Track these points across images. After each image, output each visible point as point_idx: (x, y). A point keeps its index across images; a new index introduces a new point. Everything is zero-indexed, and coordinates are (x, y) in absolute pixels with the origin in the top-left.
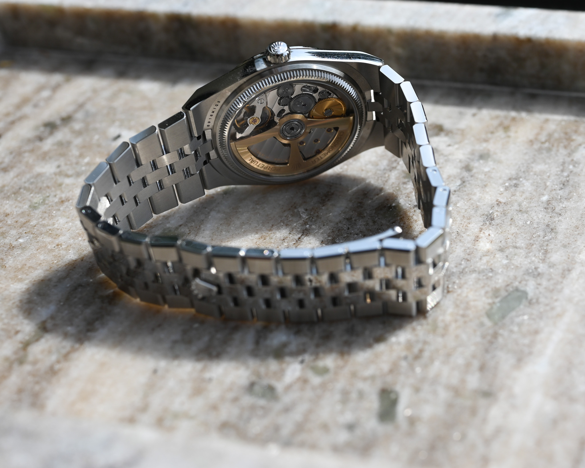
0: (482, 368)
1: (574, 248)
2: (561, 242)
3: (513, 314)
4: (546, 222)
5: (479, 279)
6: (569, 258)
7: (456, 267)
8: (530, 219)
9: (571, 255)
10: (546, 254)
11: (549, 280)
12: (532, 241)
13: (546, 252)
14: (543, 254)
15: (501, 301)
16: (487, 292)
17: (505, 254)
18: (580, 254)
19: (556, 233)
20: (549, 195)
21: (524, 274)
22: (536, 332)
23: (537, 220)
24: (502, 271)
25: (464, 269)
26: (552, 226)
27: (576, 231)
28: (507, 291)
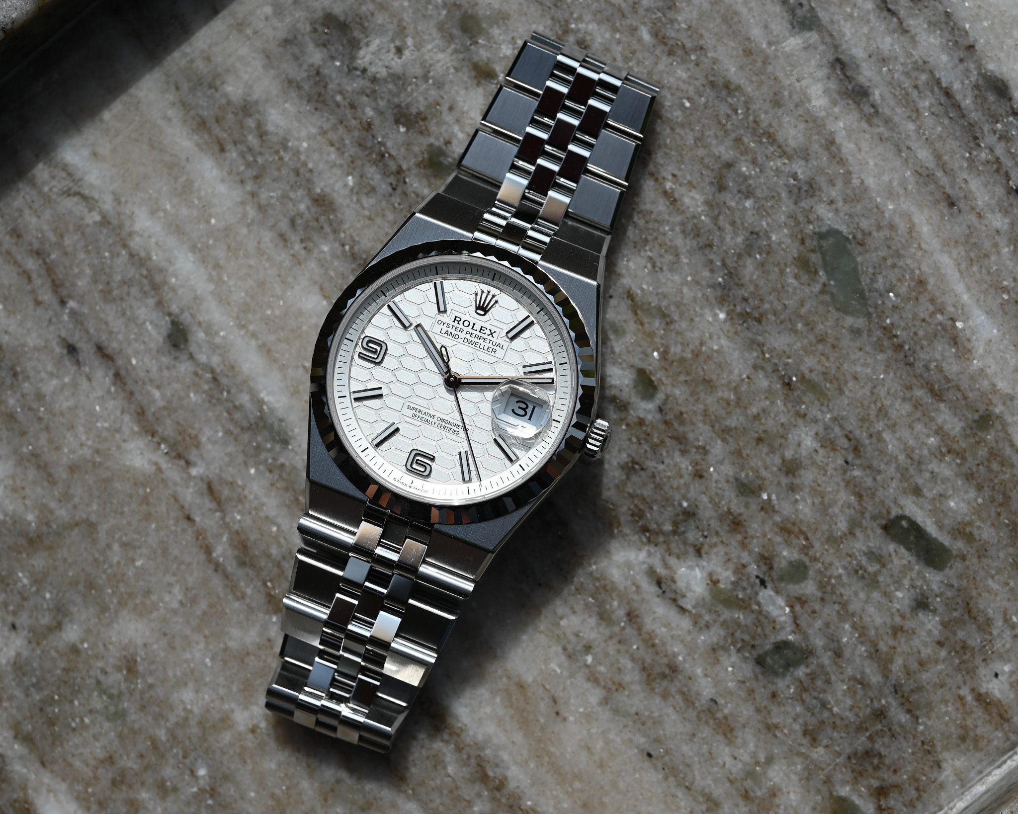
0: (938, 395)
1: (790, 97)
2: (764, 101)
3: (865, 281)
4: (702, 81)
5: (762, 264)
6: (807, 121)
7: (712, 271)
8: (679, 94)
9: (801, 111)
10: (775, 140)
11: (832, 183)
12: (733, 135)
13: (771, 138)
14: (772, 144)
15: (830, 274)
16: (796, 277)
17: (735, 192)
18: (809, 101)
19: (738, 88)
20: (644, 24)
21: (796, 203)
22: (921, 283)
23: (691, 91)
24: (768, 224)
25: (724, 264)
26: (720, 81)
27: (754, 61)
28: (813, 251)
